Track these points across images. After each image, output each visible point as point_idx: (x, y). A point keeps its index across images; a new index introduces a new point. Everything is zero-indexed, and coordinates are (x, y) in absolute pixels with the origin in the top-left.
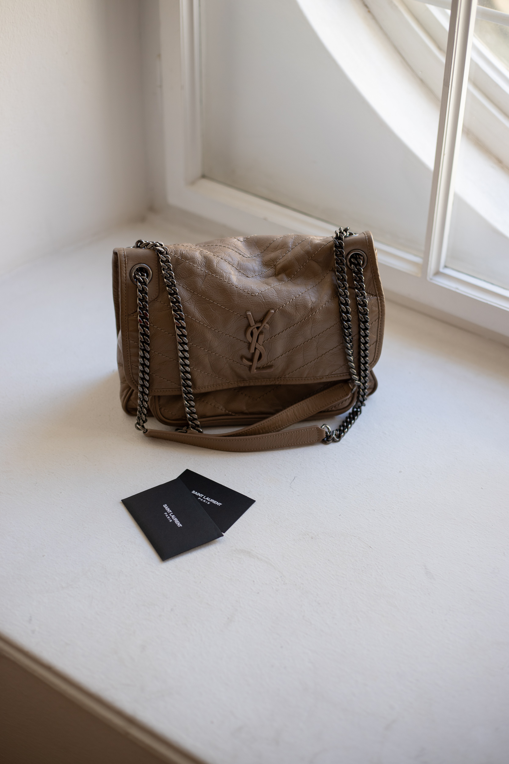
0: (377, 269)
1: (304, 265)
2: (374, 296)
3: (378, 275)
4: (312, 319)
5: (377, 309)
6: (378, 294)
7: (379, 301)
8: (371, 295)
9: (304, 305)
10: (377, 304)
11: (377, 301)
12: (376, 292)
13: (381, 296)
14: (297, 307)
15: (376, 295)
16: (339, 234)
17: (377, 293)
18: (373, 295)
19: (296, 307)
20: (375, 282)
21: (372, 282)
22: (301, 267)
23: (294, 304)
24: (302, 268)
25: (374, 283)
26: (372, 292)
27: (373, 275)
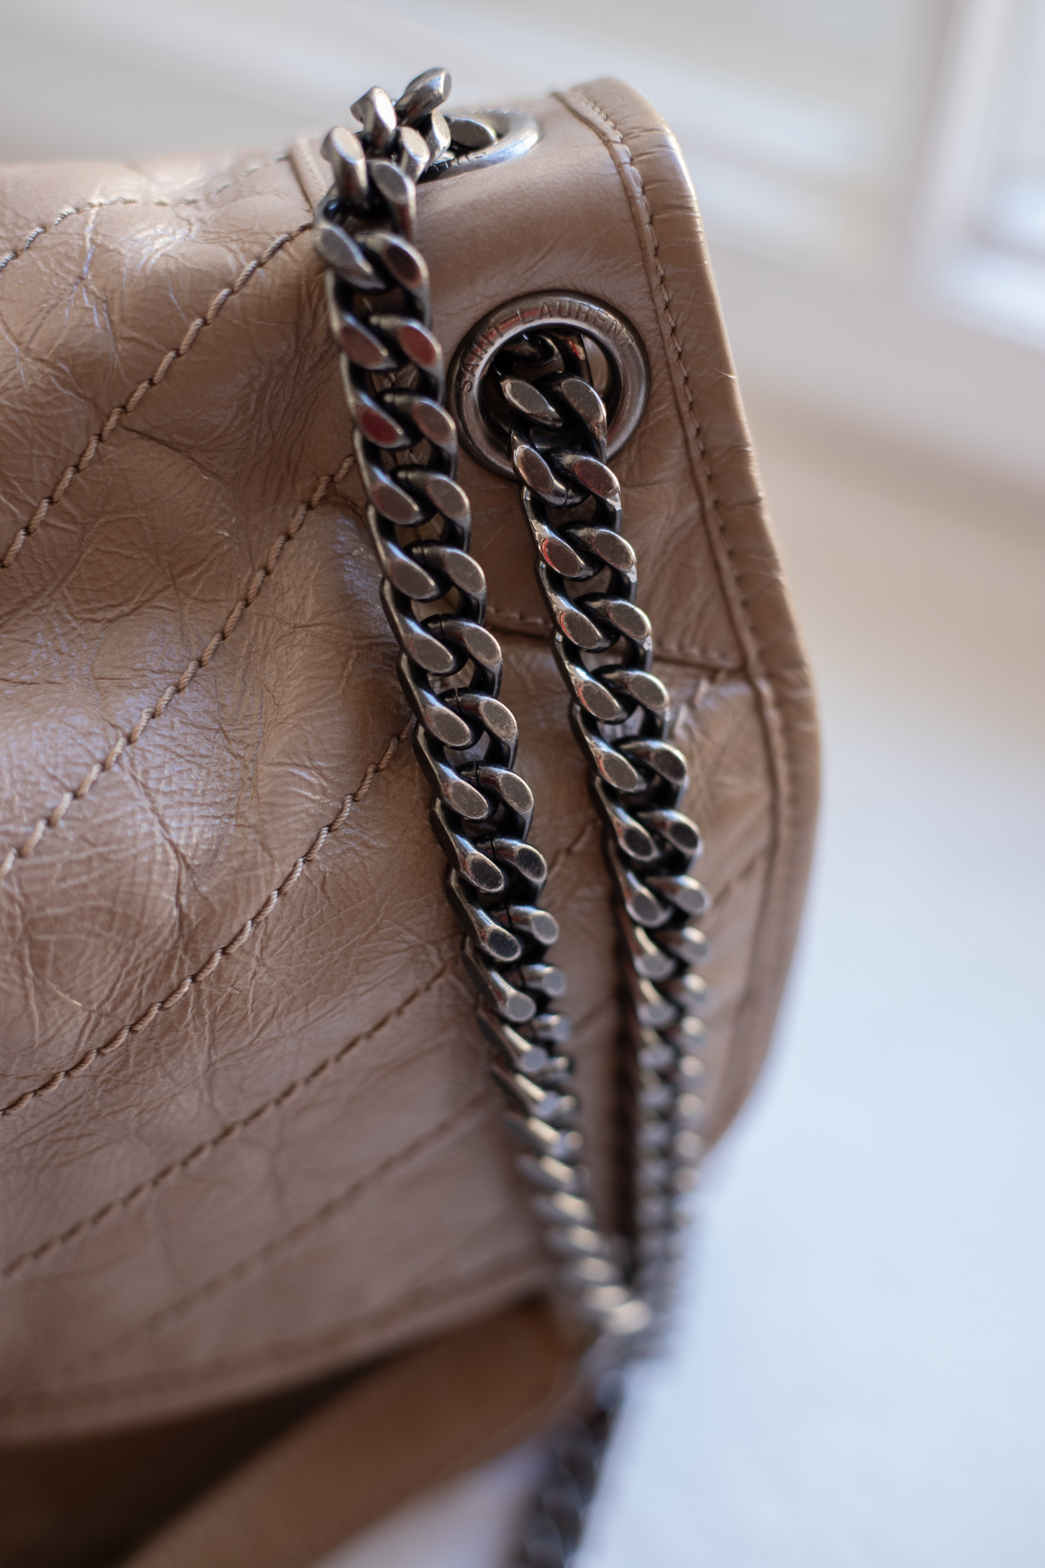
0: (737, 452)
1: (66, 492)
2: (721, 676)
3: (755, 501)
4: (199, 1014)
5: (759, 785)
6: (762, 654)
7: (773, 715)
8: (697, 679)
9: (111, 913)
10: (756, 749)
11: (752, 724)
12: (739, 644)
13: (789, 674)
14: (45, 946)
15: (742, 672)
16: (360, 165)
17: (752, 648)
18: (712, 673)
19: (33, 944)
20: (725, 563)
21: (700, 561)
22: (34, 510)
23: (11, 917)
24: (43, 523)
25: (717, 568)
26: (704, 651)
27: (709, 503)
